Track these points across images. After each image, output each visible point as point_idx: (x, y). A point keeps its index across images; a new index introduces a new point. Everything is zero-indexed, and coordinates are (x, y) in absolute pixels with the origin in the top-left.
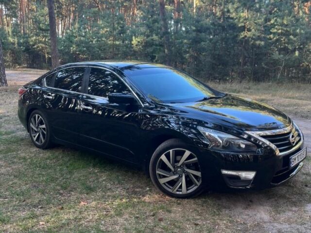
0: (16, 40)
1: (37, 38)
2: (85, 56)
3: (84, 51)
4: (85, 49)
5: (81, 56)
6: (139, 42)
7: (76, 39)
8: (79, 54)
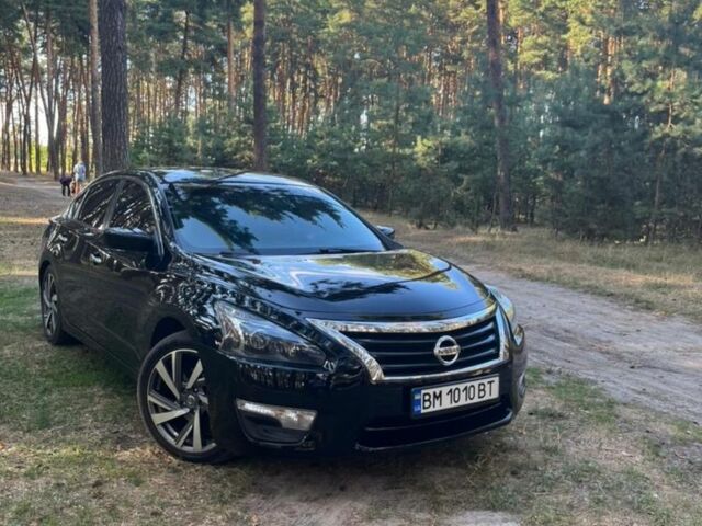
0: (199, 142)
1: (243, 139)
2: (336, 179)
3: (333, 169)
4: (335, 163)
5: (327, 177)
6: (429, 147)
7: (322, 142)
8: (324, 175)
